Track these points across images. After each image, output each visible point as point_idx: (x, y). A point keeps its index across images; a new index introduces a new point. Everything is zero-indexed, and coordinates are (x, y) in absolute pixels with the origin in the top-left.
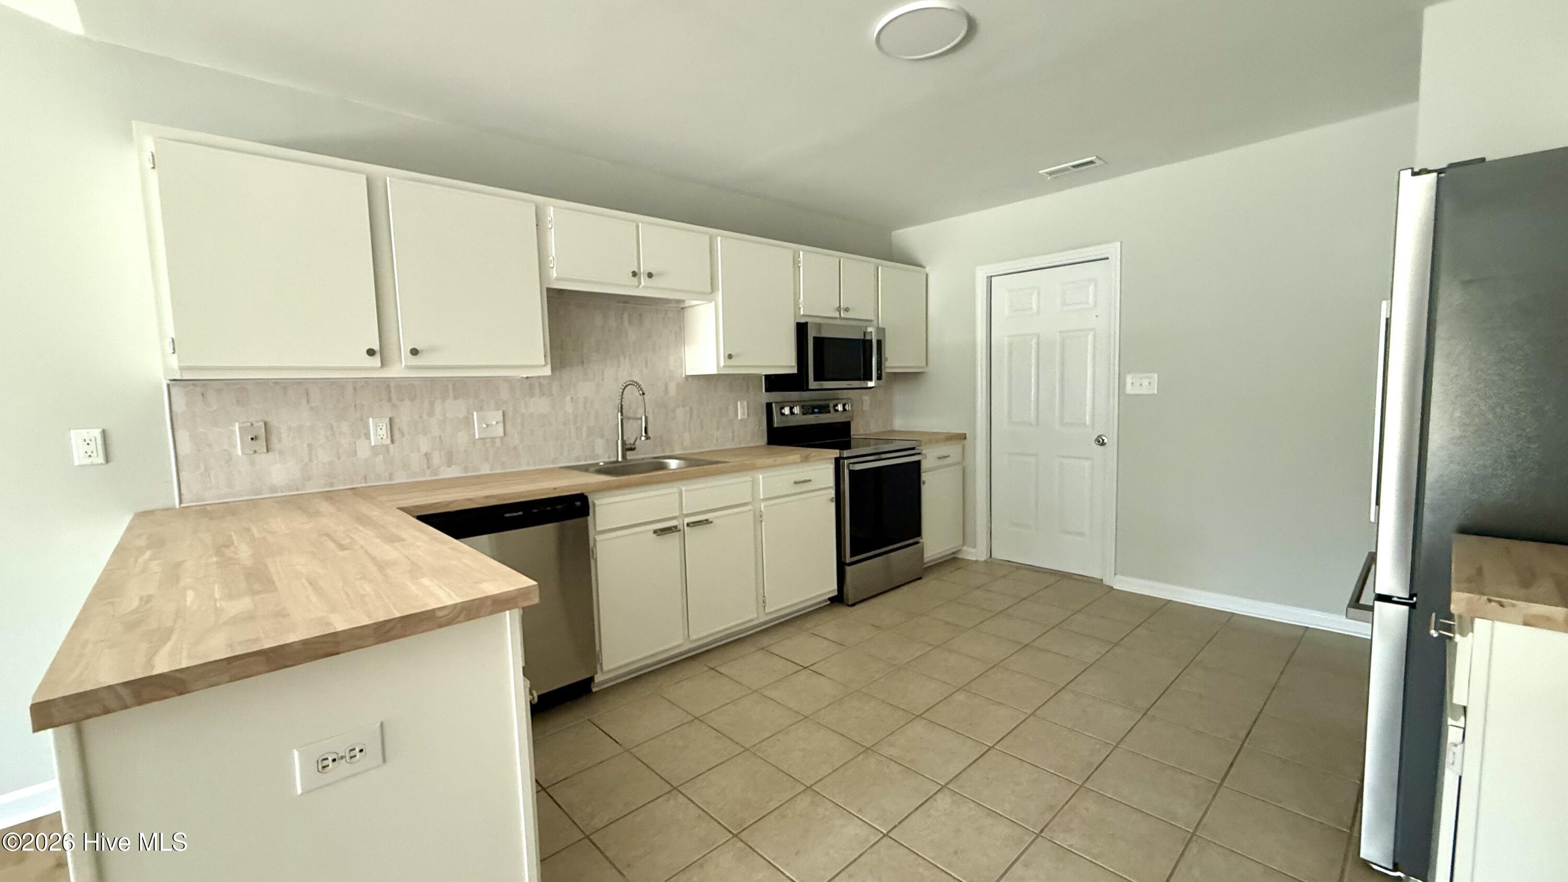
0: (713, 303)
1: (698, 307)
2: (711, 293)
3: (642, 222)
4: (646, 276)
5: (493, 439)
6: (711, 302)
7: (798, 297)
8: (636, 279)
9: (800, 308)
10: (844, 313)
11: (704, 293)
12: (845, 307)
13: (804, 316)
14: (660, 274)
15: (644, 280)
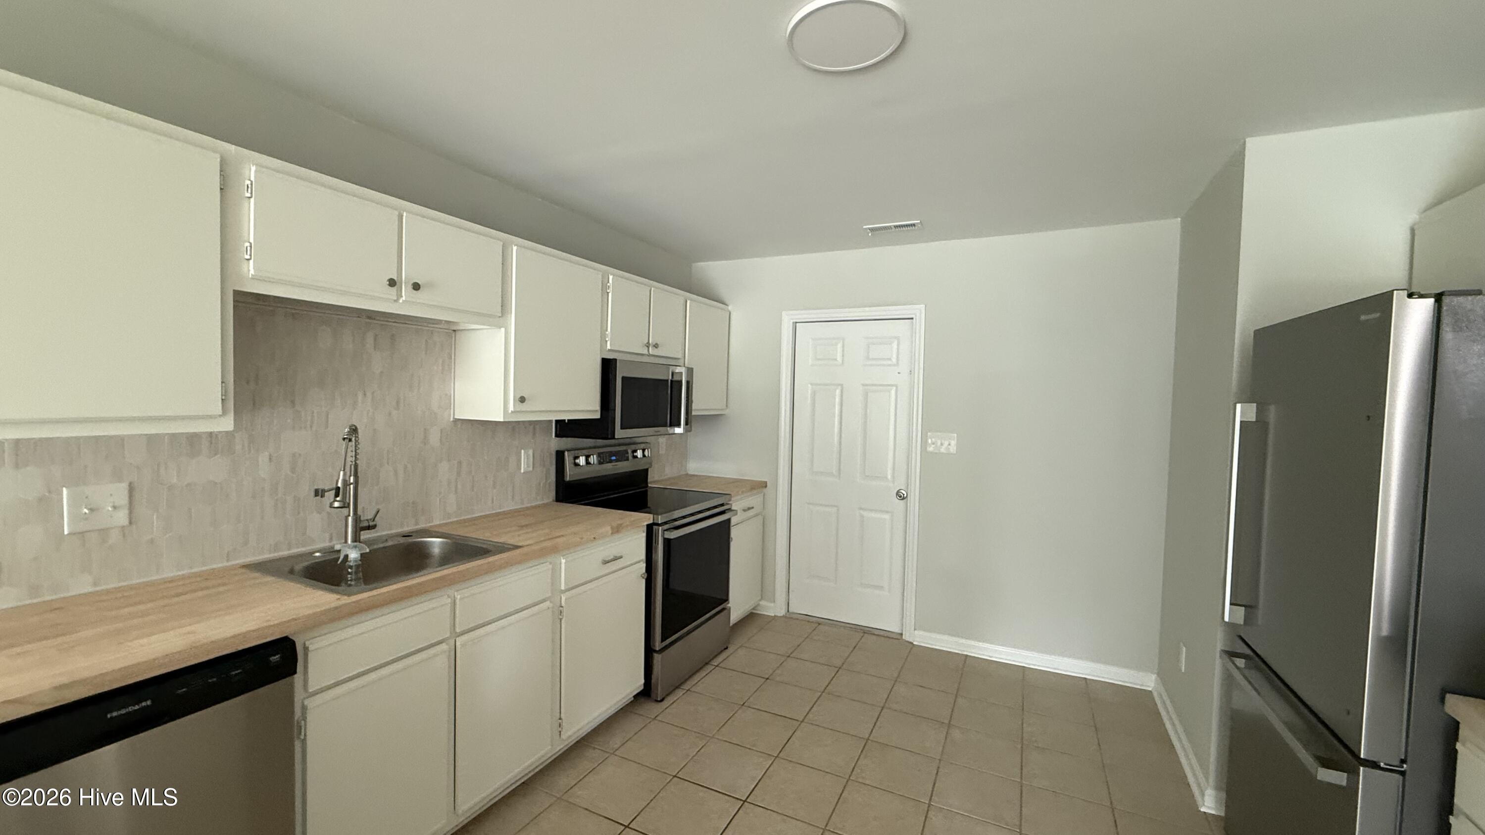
0: (503, 330)
1: (481, 331)
2: (502, 316)
3: (408, 212)
4: (410, 287)
5: (104, 532)
6: (500, 328)
7: (605, 328)
8: (394, 289)
9: (607, 341)
10: (652, 349)
11: (490, 316)
12: (654, 344)
13: (610, 350)
14: (431, 285)
15: (406, 291)
